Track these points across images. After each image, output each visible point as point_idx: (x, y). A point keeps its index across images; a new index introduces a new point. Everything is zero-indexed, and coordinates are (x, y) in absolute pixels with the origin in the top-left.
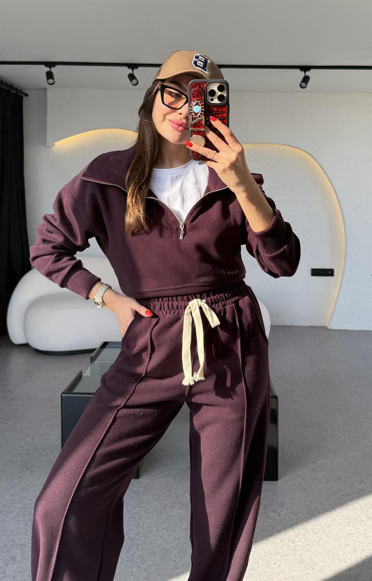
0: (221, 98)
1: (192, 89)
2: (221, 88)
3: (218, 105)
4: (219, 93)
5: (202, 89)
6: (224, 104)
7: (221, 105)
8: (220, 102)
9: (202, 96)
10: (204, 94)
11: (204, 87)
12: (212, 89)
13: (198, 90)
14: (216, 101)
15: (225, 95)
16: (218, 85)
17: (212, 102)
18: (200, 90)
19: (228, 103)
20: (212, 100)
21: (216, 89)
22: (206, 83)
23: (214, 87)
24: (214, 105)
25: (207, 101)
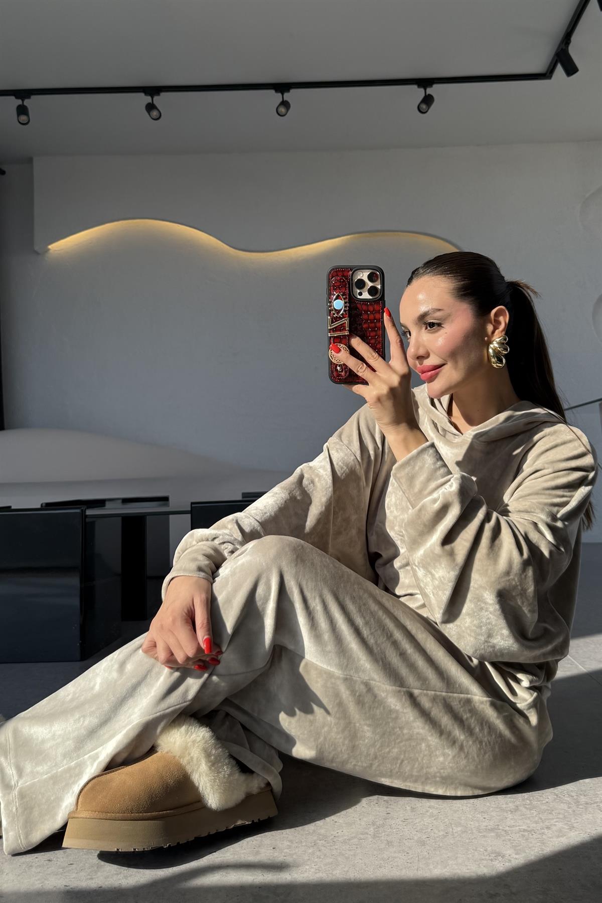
0: (372, 291)
1: (332, 278)
3: (369, 301)
4: (370, 284)
5: (346, 279)
6: (378, 300)
7: (374, 301)
8: (371, 298)
9: (346, 287)
10: (349, 285)
12: (359, 278)
13: (341, 279)
14: (366, 295)
15: (379, 287)
17: (359, 297)
18: (343, 280)
19: (382, 298)
20: (360, 294)
21: (365, 278)
22: (351, 270)
23: (364, 275)
24: (364, 301)
25: (353, 295)
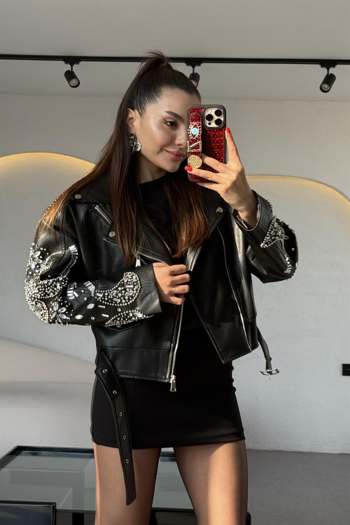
0: (218, 122)
1: (190, 114)
2: (218, 113)
3: (216, 129)
4: (216, 118)
5: (200, 114)
6: (221, 128)
7: (218, 129)
8: (217, 126)
9: (200, 120)
11: (202, 112)
12: (208, 113)
13: (196, 115)
14: (213, 125)
15: (222, 119)
16: (216, 110)
18: (198, 115)
20: (210, 124)
21: (213, 114)
22: (204, 108)
23: (212, 112)
24: (211, 129)
25: (205, 125)
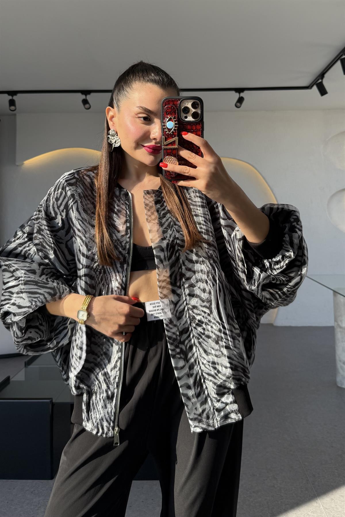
0: (195, 115)
1: (165, 106)
2: (195, 106)
3: (192, 123)
4: (193, 110)
6: (198, 122)
7: (195, 123)
8: (194, 120)
9: (175, 113)
10: (178, 111)
11: (178, 105)
12: (185, 106)
14: (190, 119)
15: (199, 112)
16: (192, 102)
17: (186, 120)
18: (173, 107)
19: (202, 120)
20: (186, 117)
21: (190, 106)
22: (179, 101)
24: (188, 122)
25: (181, 118)
